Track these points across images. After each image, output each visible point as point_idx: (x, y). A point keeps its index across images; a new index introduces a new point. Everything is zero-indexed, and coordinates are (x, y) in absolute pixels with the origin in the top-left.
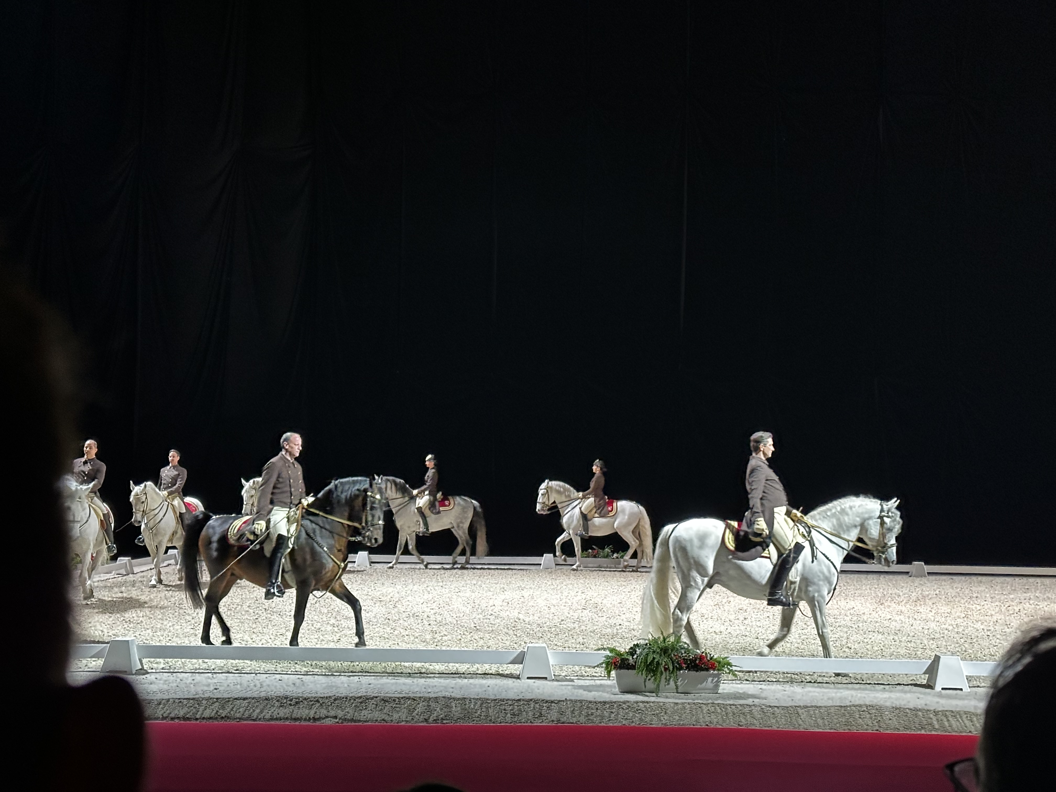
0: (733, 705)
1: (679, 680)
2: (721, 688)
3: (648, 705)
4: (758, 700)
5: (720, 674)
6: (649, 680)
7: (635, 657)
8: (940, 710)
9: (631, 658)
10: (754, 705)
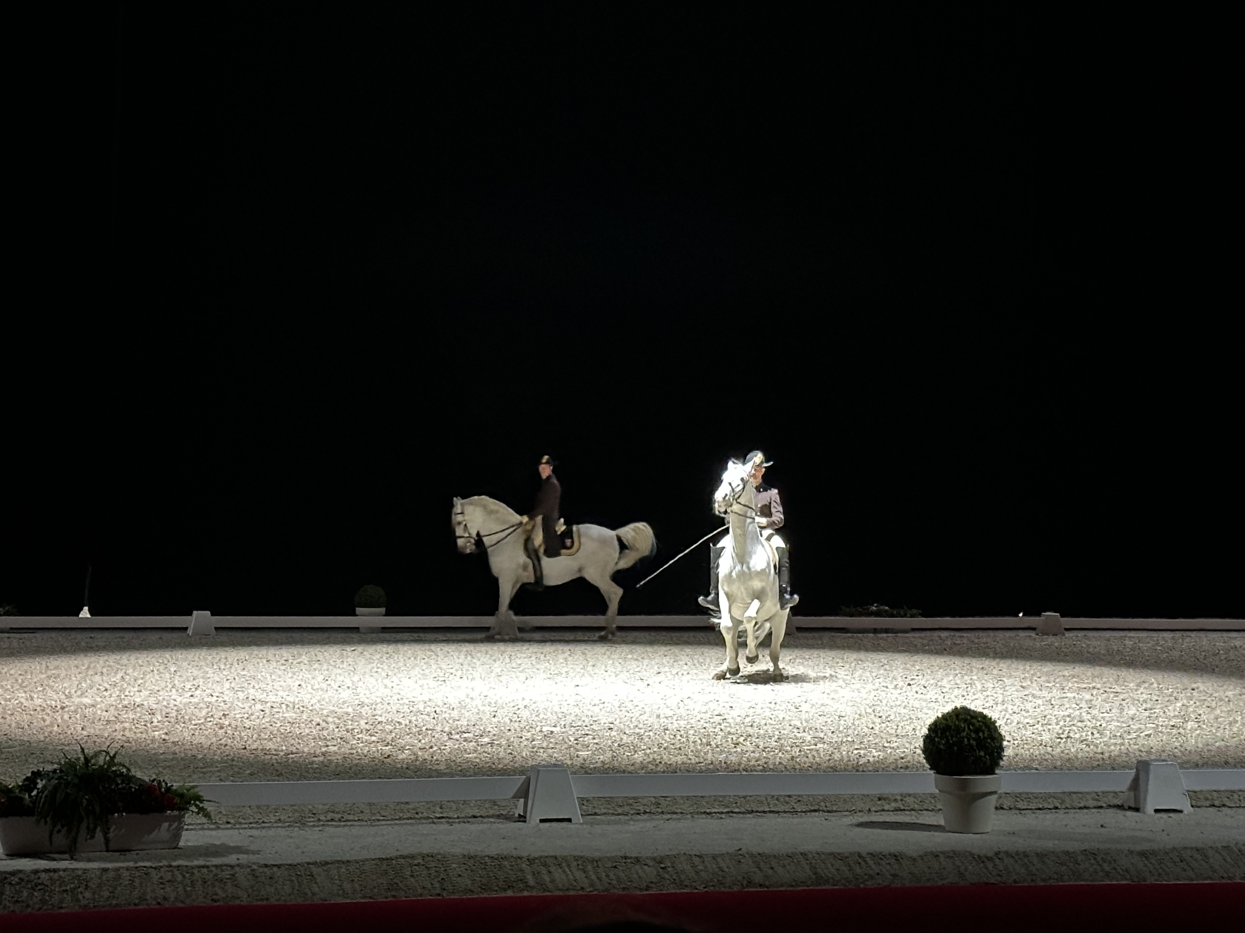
0: (203, 867)
1: (111, 830)
2: (183, 838)
3: (56, 876)
4: (245, 856)
5: (183, 816)
6: (59, 831)
7: (34, 793)
8: (536, 856)
9: (27, 796)
10: (238, 865)
